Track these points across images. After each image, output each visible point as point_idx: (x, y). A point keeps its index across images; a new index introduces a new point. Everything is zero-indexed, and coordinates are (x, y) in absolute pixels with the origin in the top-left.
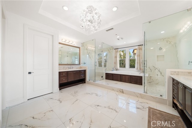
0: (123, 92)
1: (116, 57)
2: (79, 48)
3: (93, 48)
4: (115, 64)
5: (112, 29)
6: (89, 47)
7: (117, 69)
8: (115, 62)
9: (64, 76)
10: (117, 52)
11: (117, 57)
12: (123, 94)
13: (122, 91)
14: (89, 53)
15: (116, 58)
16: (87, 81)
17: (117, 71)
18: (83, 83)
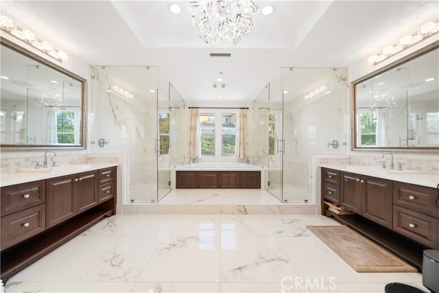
0: (246, 212)
1: (193, 129)
2: (83, 81)
3: (126, 94)
4: (192, 146)
5: (229, 55)
6: (116, 87)
7: (194, 159)
8: (192, 141)
9: (28, 207)
10: (196, 115)
11: (195, 129)
12: (246, 215)
13: (243, 210)
14: (115, 108)
15: (193, 132)
16: (124, 206)
17: (197, 164)
18: (105, 217)
